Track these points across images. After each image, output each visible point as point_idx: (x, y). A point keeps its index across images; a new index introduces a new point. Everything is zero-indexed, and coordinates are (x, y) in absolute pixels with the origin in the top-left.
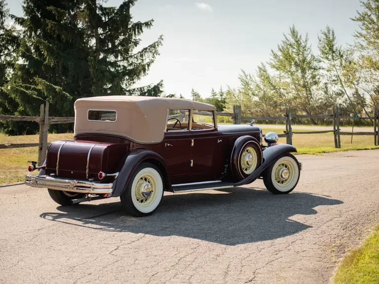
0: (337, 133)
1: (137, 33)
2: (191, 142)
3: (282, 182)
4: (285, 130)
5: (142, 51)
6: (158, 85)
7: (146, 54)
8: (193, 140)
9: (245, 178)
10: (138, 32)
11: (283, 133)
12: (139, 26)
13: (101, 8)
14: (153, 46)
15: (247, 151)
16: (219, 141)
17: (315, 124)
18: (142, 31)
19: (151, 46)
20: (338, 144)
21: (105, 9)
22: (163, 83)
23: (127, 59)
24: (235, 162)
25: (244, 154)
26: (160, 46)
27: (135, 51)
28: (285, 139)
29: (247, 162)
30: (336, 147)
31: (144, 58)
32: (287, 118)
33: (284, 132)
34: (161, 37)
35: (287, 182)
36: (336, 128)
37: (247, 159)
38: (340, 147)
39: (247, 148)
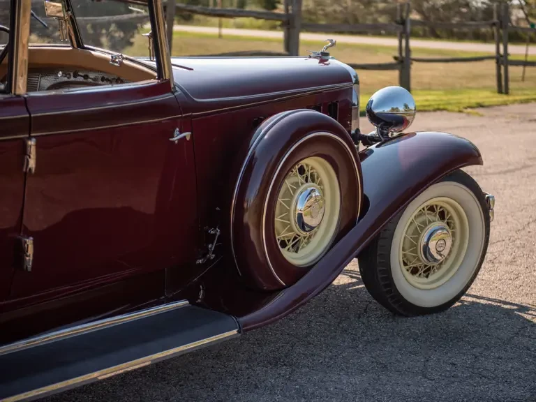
0: (502, 61)
2: (24, 151)
3: (428, 271)
4: (397, 54)
8: (32, 143)
9: (289, 284)
11: (393, 61)
15: (302, 171)
16: (177, 137)
17: (437, 37)
20: (503, 87)
24: (248, 218)
25: (288, 183)
28: (395, 74)
29: (300, 216)
30: (500, 92)
32: (401, 27)
33: (396, 58)
35: (445, 268)
36: (502, 51)
37: (300, 207)
38: (507, 93)
39: (303, 162)
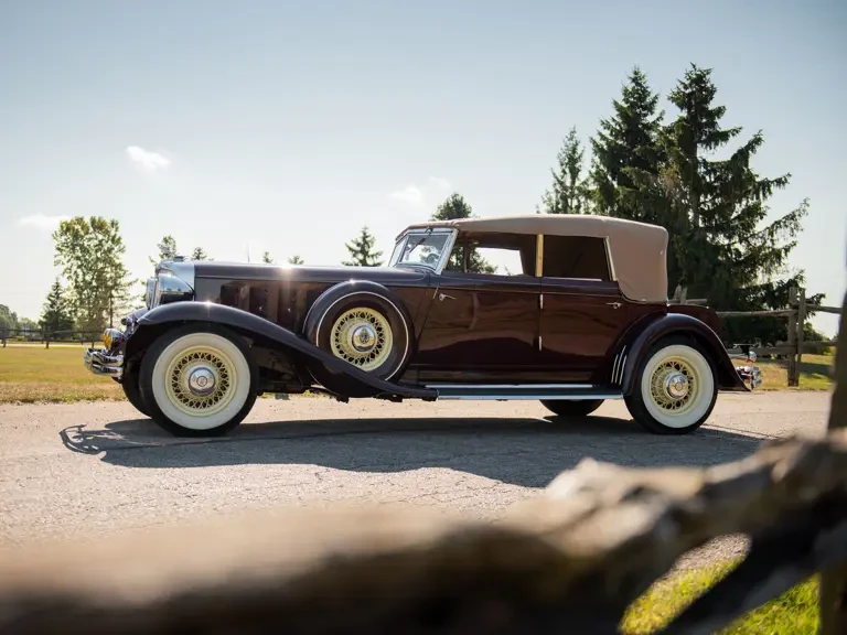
1: (761, 195)
5: (773, 226)
6: (796, 277)
7: (779, 230)
10: (764, 194)
12: (765, 186)
13: (705, 163)
14: (792, 217)
18: (770, 193)
19: (787, 218)
21: (712, 164)
22: (803, 275)
23: (746, 240)
26: (804, 217)
27: (760, 226)
31: (775, 237)
34: (805, 202)
